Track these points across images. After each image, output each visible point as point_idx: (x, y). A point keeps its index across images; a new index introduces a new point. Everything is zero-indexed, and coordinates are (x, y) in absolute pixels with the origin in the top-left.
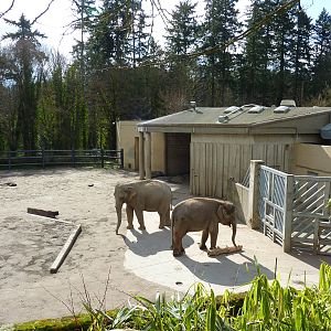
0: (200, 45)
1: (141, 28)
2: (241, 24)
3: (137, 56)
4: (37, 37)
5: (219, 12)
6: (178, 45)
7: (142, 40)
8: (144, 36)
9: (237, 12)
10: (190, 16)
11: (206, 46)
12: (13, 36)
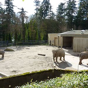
0: (66, 13)
1: (50, 9)
2: (77, 8)
3: (49, 17)
4: (26, 13)
5: (71, 5)
6: (60, 14)
7: (51, 13)
8: (51, 11)
9: (76, 5)
10: (63, 6)
11: (67, 14)
12: (20, 12)
